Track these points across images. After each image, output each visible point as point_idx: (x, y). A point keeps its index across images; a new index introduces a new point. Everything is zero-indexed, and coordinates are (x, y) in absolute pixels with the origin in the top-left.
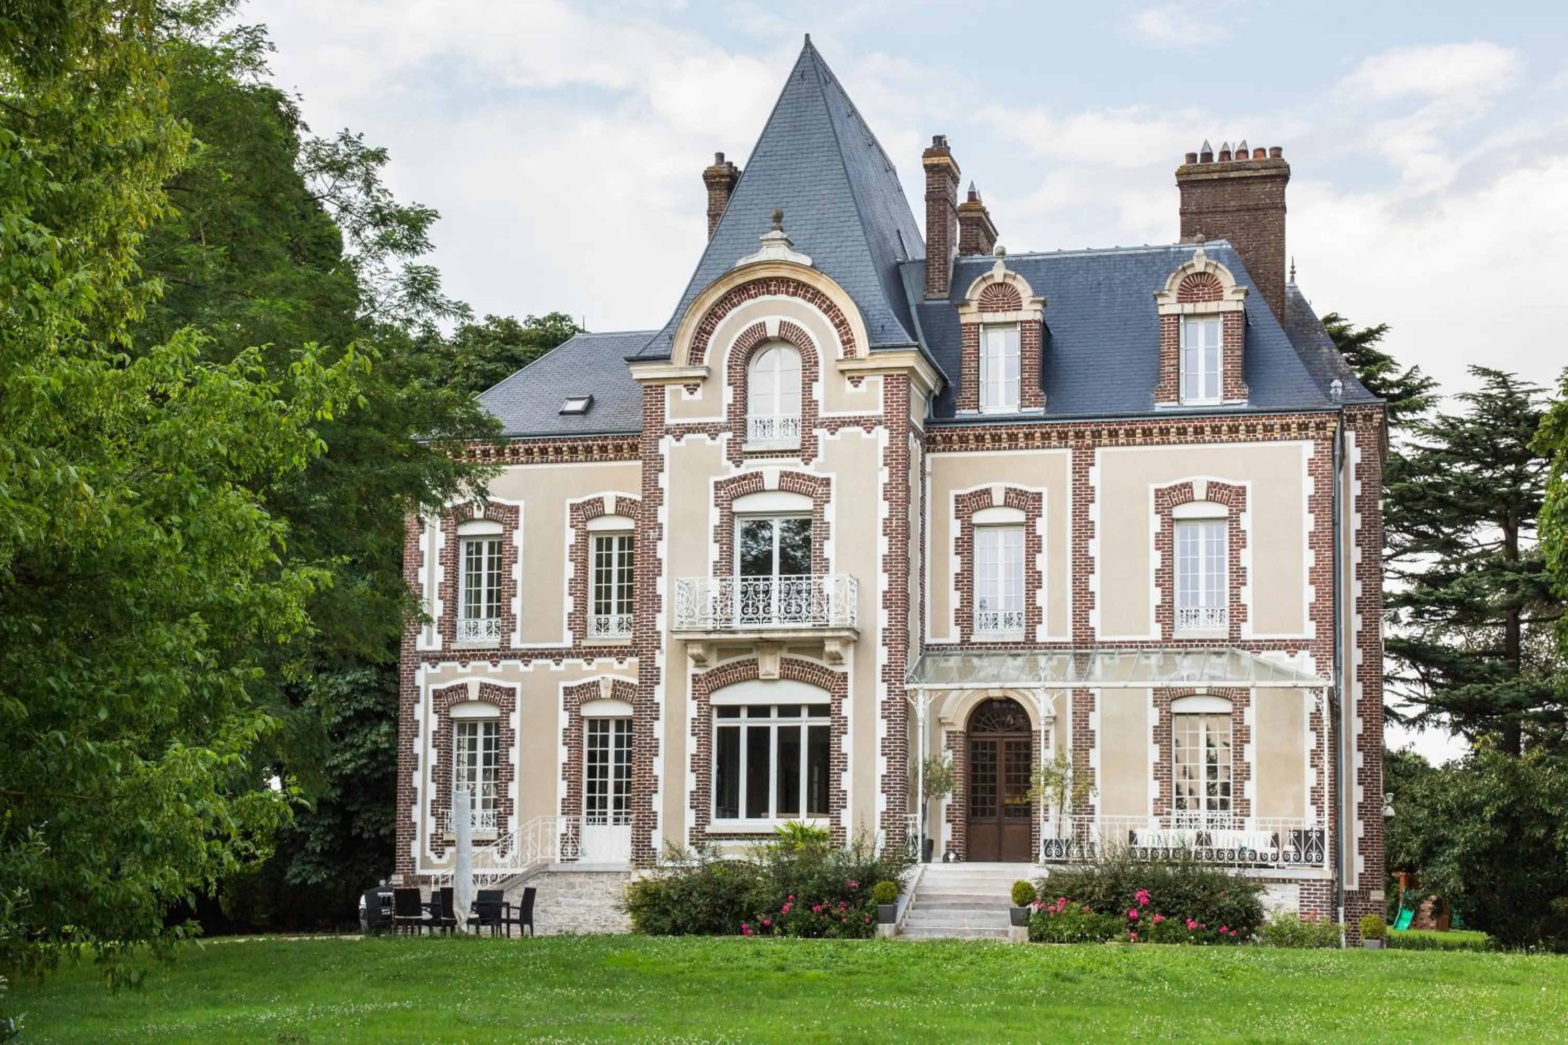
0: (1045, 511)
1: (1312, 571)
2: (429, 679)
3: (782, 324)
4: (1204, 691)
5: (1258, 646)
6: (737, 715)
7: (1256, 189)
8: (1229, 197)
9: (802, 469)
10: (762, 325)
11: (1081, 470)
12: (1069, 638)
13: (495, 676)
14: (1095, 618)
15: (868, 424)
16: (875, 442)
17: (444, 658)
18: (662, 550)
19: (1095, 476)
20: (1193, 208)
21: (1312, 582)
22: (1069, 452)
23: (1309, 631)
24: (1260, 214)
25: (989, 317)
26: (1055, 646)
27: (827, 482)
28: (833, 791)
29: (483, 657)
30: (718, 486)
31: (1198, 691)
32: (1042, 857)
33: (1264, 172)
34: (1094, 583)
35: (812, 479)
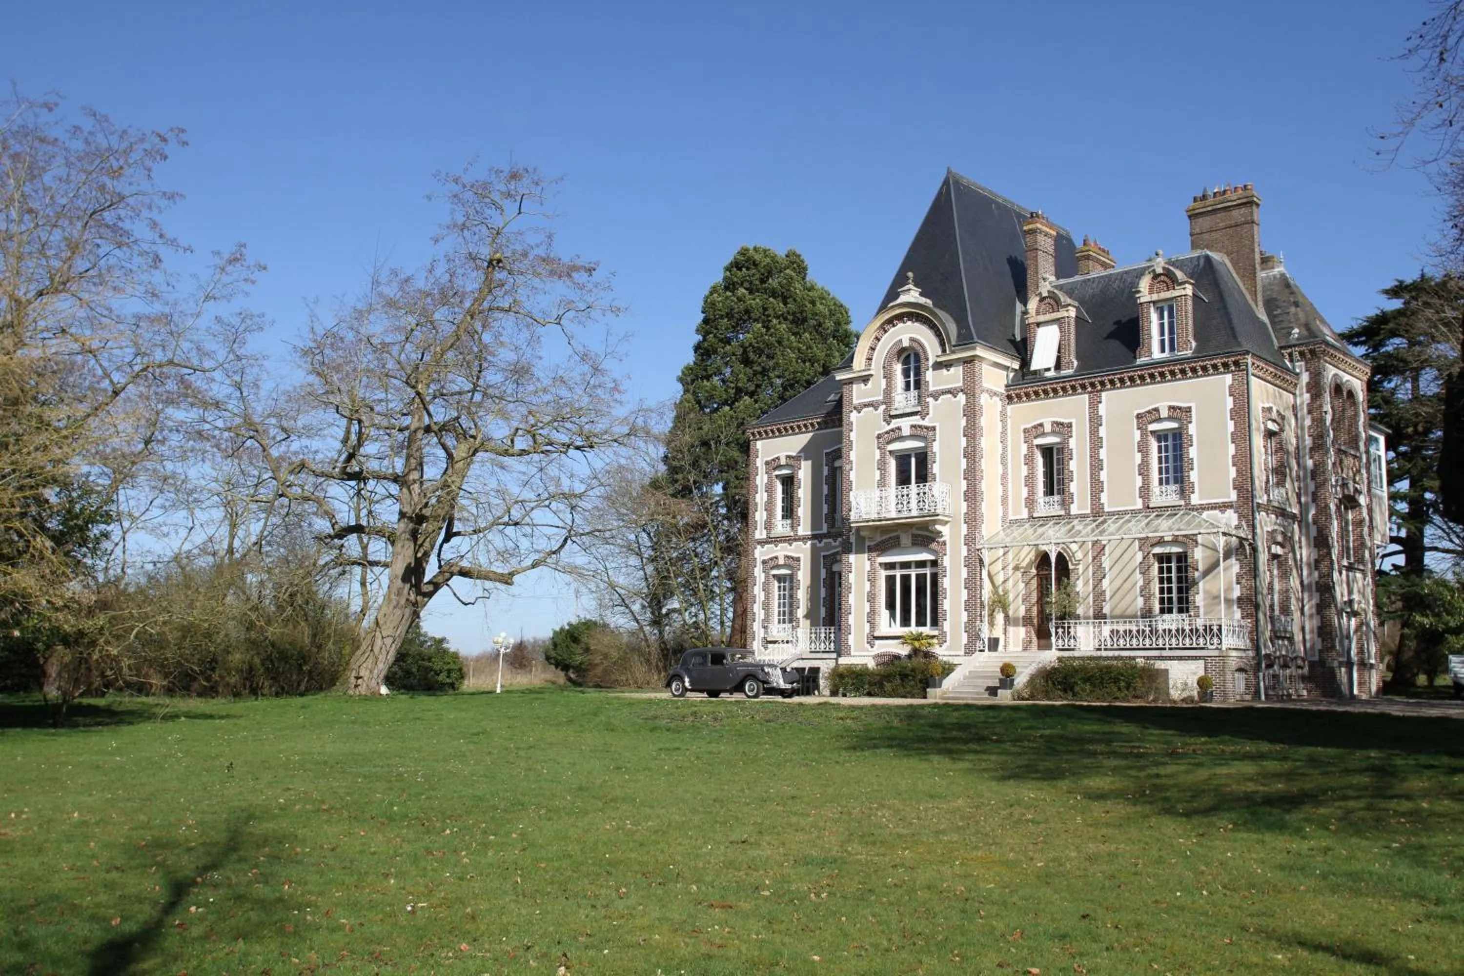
0: (1074, 434)
1: (1234, 457)
2: (761, 554)
3: (912, 340)
4: (1170, 539)
5: (1203, 508)
6: (910, 567)
7: (1235, 213)
8: (1220, 220)
9: (921, 423)
10: (901, 341)
11: (1094, 406)
12: (1088, 511)
13: (791, 551)
14: (1104, 498)
15: (953, 392)
16: (959, 402)
17: (767, 542)
18: (853, 476)
19: (1102, 409)
20: (1198, 230)
21: (1234, 465)
22: (1087, 396)
23: (1233, 496)
24: (1238, 229)
25: (1042, 318)
26: (1083, 516)
27: (934, 429)
28: (940, 611)
29: (785, 541)
30: (879, 437)
31: (1166, 539)
32: (1054, 647)
33: (1239, 202)
34: (1103, 476)
35: (927, 428)
